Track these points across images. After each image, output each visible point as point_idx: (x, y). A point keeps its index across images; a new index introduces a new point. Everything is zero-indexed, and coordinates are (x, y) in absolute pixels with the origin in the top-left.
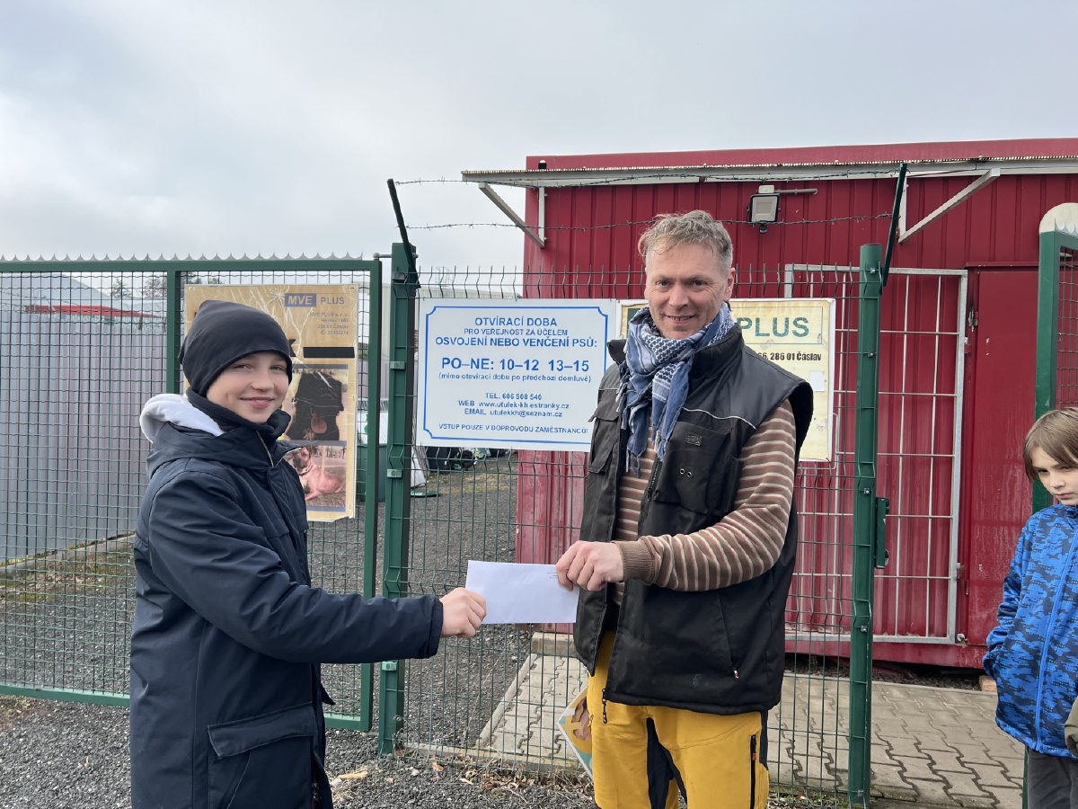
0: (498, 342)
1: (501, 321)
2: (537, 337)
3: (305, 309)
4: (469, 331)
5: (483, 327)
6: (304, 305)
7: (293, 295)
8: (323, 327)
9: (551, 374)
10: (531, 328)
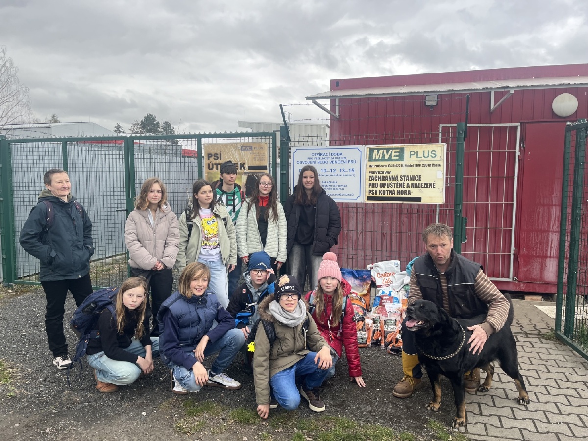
0: (320, 162)
1: (321, 155)
2: (334, 160)
3: (249, 152)
4: (310, 158)
6: (248, 150)
7: (244, 146)
8: (255, 158)
9: (340, 174)
10: (332, 157)
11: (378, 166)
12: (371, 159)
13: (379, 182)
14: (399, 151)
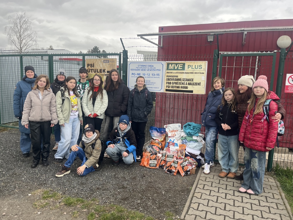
0: (142, 70)
1: (143, 66)
2: (149, 69)
3: (107, 63)
4: (137, 68)
5: (139, 67)
7: (105, 60)
8: (110, 67)
9: (152, 76)
10: (148, 67)
11: (172, 73)
12: (168, 69)
13: (172, 82)
14: (182, 65)
